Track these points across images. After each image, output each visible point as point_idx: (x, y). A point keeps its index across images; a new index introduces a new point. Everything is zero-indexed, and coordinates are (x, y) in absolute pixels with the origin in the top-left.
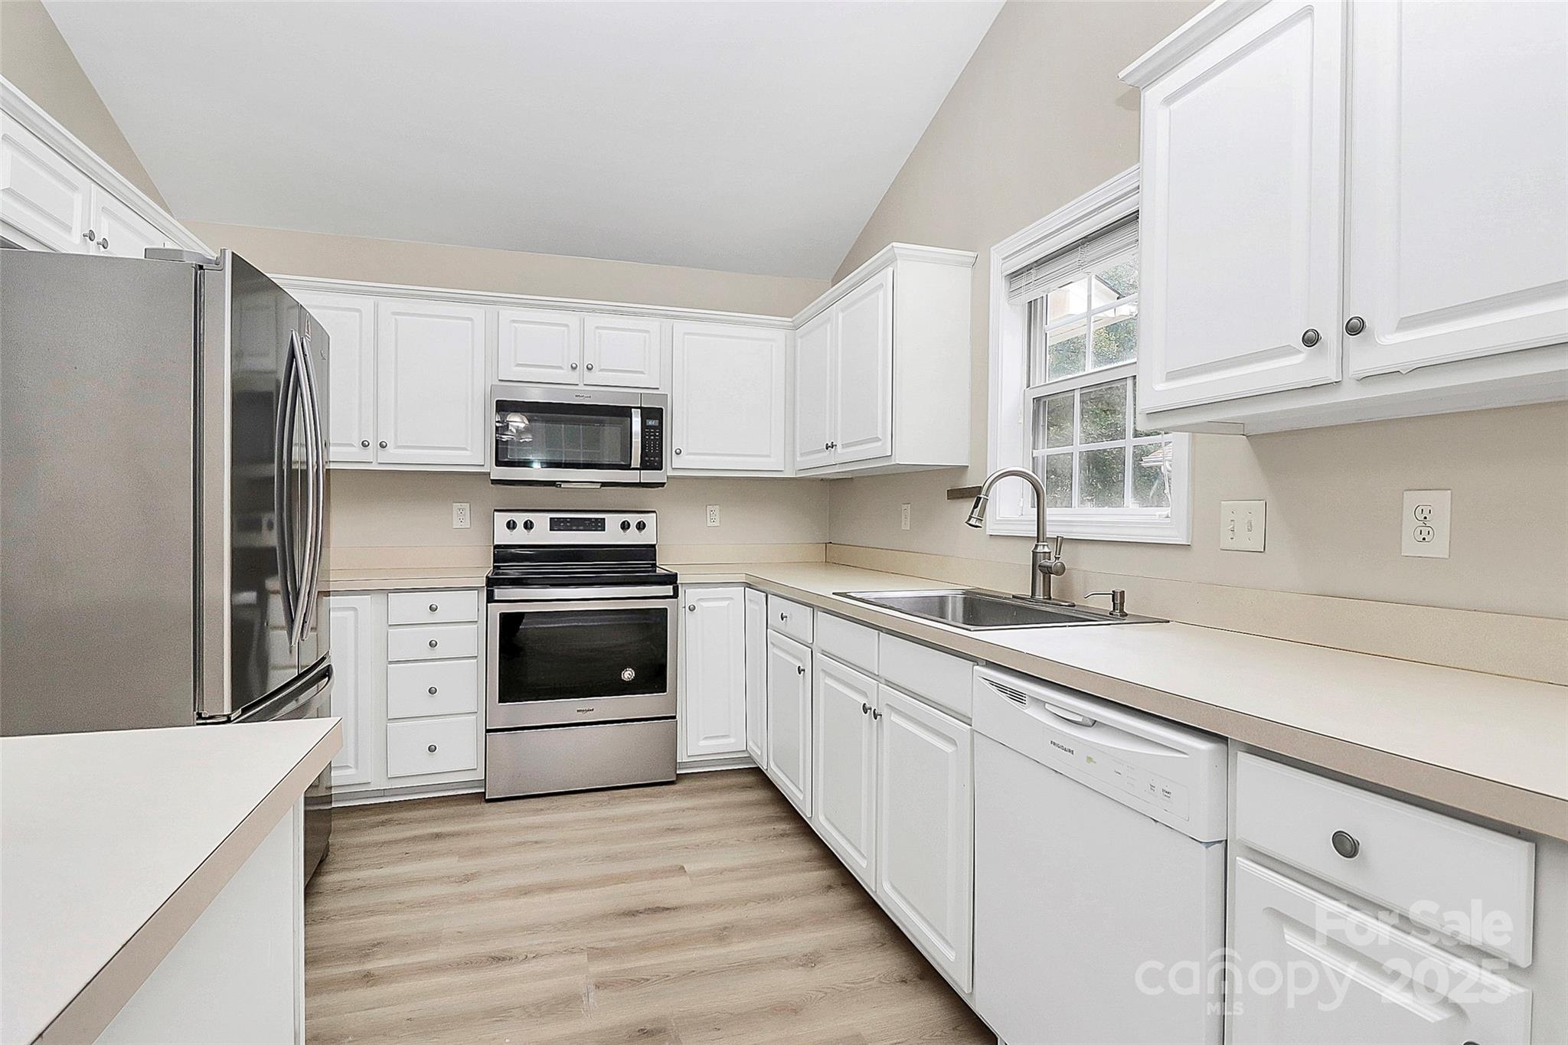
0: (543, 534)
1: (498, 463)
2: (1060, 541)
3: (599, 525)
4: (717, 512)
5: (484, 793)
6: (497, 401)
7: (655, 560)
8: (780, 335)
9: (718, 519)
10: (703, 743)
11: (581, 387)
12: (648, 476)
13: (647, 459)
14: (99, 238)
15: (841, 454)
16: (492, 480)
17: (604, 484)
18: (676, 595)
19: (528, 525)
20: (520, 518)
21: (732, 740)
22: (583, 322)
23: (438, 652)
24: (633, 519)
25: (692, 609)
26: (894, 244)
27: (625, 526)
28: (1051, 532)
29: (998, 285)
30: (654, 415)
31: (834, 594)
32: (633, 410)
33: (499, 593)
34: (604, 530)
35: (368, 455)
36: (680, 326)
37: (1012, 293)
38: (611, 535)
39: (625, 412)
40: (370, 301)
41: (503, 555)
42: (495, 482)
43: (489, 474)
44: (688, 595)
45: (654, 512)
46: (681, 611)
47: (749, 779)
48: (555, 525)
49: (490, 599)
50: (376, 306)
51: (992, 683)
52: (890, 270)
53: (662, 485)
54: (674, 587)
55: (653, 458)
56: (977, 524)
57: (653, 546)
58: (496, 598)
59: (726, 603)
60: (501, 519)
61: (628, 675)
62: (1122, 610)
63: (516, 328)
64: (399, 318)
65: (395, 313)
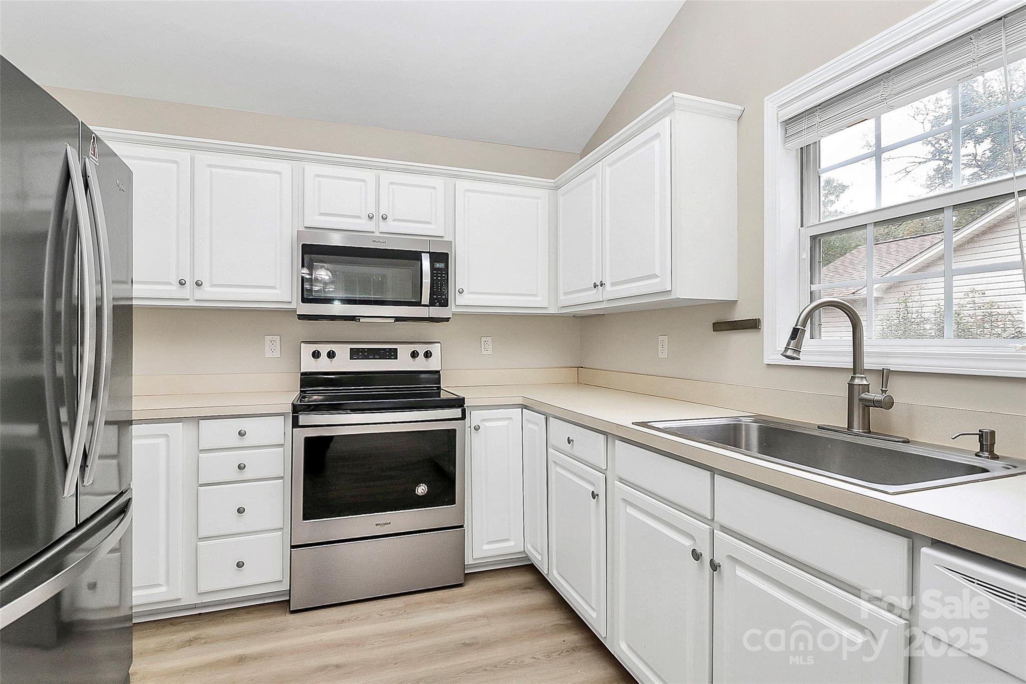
0: (344, 363)
1: (304, 300)
3: (392, 354)
4: (490, 343)
5: (289, 601)
6: (302, 245)
7: (440, 384)
8: (545, 193)
9: (490, 349)
10: (486, 547)
11: (377, 234)
12: (436, 312)
13: (435, 297)
15: (610, 292)
16: (298, 315)
17: (398, 319)
18: (463, 417)
19: (331, 355)
20: (324, 349)
21: (512, 543)
22: (378, 179)
23: (247, 474)
24: (421, 349)
25: (477, 428)
26: (675, 94)
27: (414, 355)
29: (772, 132)
30: (441, 259)
31: (634, 424)
32: (422, 254)
33: (303, 419)
34: (397, 359)
35: (185, 293)
36: (462, 185)
37: (787, 137)
38: (403, 363)
39: (416, 256)
40: (186, 154)
41: (309, 380)
42: (302, 317)
43: (296, 311)
44: (474, 417)
45: (439, 342)
46: (467, 430)
47: (526, 578)
48: (355, 354)
49: (295, 424)
50: (192, 160)
52: (667, 120)
53: (447, 320)
54: (462, 409)
55: (440, 297)
56: (795, 355)
57: (438, 372)
58: (300, 424)
59: (506, 423)
60: (307, 350)
61: (422, 490)
62: (992, 452)
63: (319, 182)
64: (213, 170)
65: (210, 166)
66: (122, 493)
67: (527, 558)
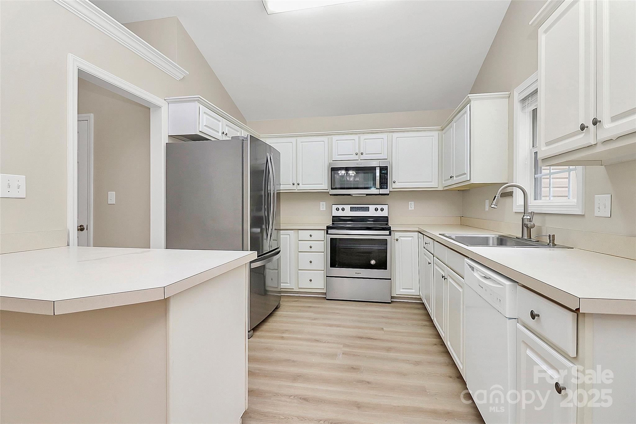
0: (348, 212)
1: (332, 189)
2: (533, 214)
3: (367, 209)
4: (413, 204)
5: (326, 297)
6: (331, 168)
7: (388, 222)
8: (436, 134)
9: (413, 207)
10: (402, 290)
11: (359, 161)
12: (382, 191)
13: (382, 185)
14: (225, 133)
15: (455, 180)
16: (330, 194)
17: (367, 195)
18: (390, 234)
19: (343, 209)
20: (340, 207)
21: (413, 291)
22: (359, 138)
23: (312, 250)
24: (379, 207)
25: (397, 240)
26: (469, 95)
27: (376, 210)
28: (530, 210)
29: (517, 105)
30: (384, 170)
31: (439, 234)
32: (376, 167)
33: (330, 231)
34: (369, 211)
35: (294, 187)
36: (395, 135)
37: (523, 108)
38: (372, 212)
39: (374, 168)
40: (294, 139)
41: (336, 219)
42: (331, 195)
43: (329, 192)
44: (396, 235)
45: (387, 204)
46: (393, 240)
47: (420, 306)
48: (352, 209)
49: (327, 233)
50: (296, 140)
51: (469, 265)
52: (469, 105)
53: (388, 194)
54: (389, 232)
55: (385, 185)
56: (495, 207)
57: (387, 217)
58: (329, 233)
59: (411, 238)
60: (334, 207)
61: (373, 262)
62: (553, 243)
63: (338, 143)
64: (303, 143)
65: (301, 142)
66: (278, 248)
67: (421, 299)
